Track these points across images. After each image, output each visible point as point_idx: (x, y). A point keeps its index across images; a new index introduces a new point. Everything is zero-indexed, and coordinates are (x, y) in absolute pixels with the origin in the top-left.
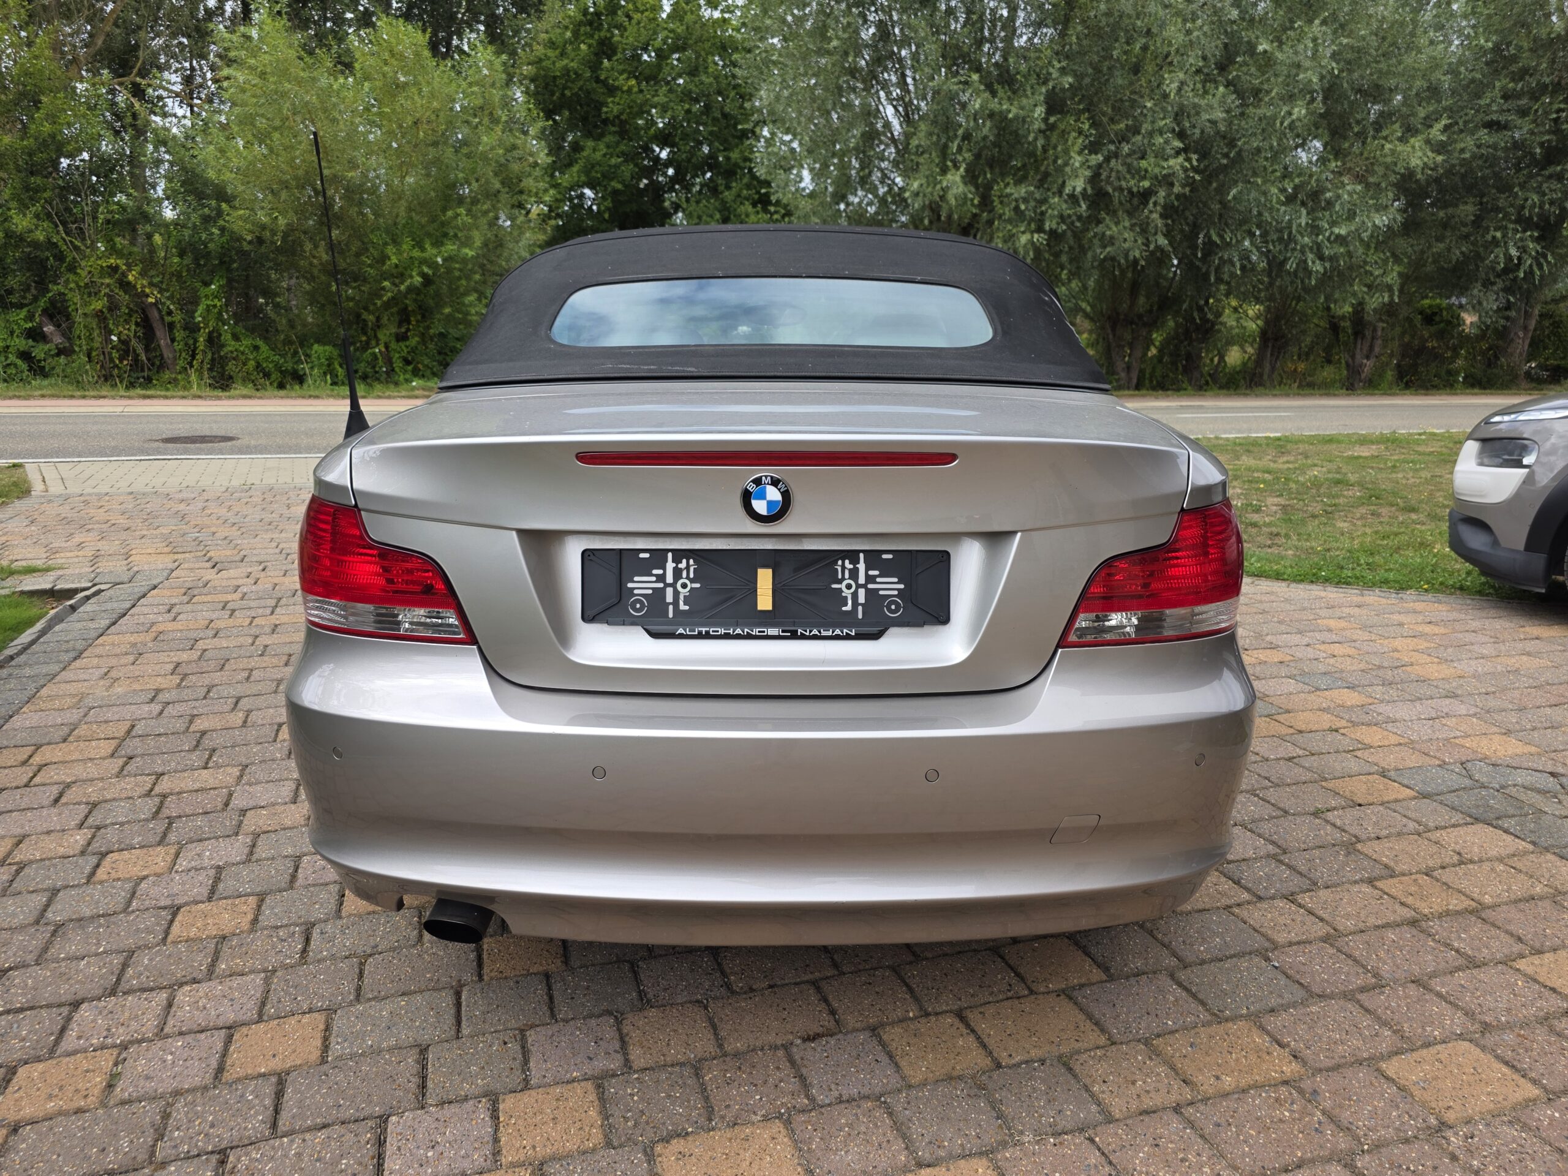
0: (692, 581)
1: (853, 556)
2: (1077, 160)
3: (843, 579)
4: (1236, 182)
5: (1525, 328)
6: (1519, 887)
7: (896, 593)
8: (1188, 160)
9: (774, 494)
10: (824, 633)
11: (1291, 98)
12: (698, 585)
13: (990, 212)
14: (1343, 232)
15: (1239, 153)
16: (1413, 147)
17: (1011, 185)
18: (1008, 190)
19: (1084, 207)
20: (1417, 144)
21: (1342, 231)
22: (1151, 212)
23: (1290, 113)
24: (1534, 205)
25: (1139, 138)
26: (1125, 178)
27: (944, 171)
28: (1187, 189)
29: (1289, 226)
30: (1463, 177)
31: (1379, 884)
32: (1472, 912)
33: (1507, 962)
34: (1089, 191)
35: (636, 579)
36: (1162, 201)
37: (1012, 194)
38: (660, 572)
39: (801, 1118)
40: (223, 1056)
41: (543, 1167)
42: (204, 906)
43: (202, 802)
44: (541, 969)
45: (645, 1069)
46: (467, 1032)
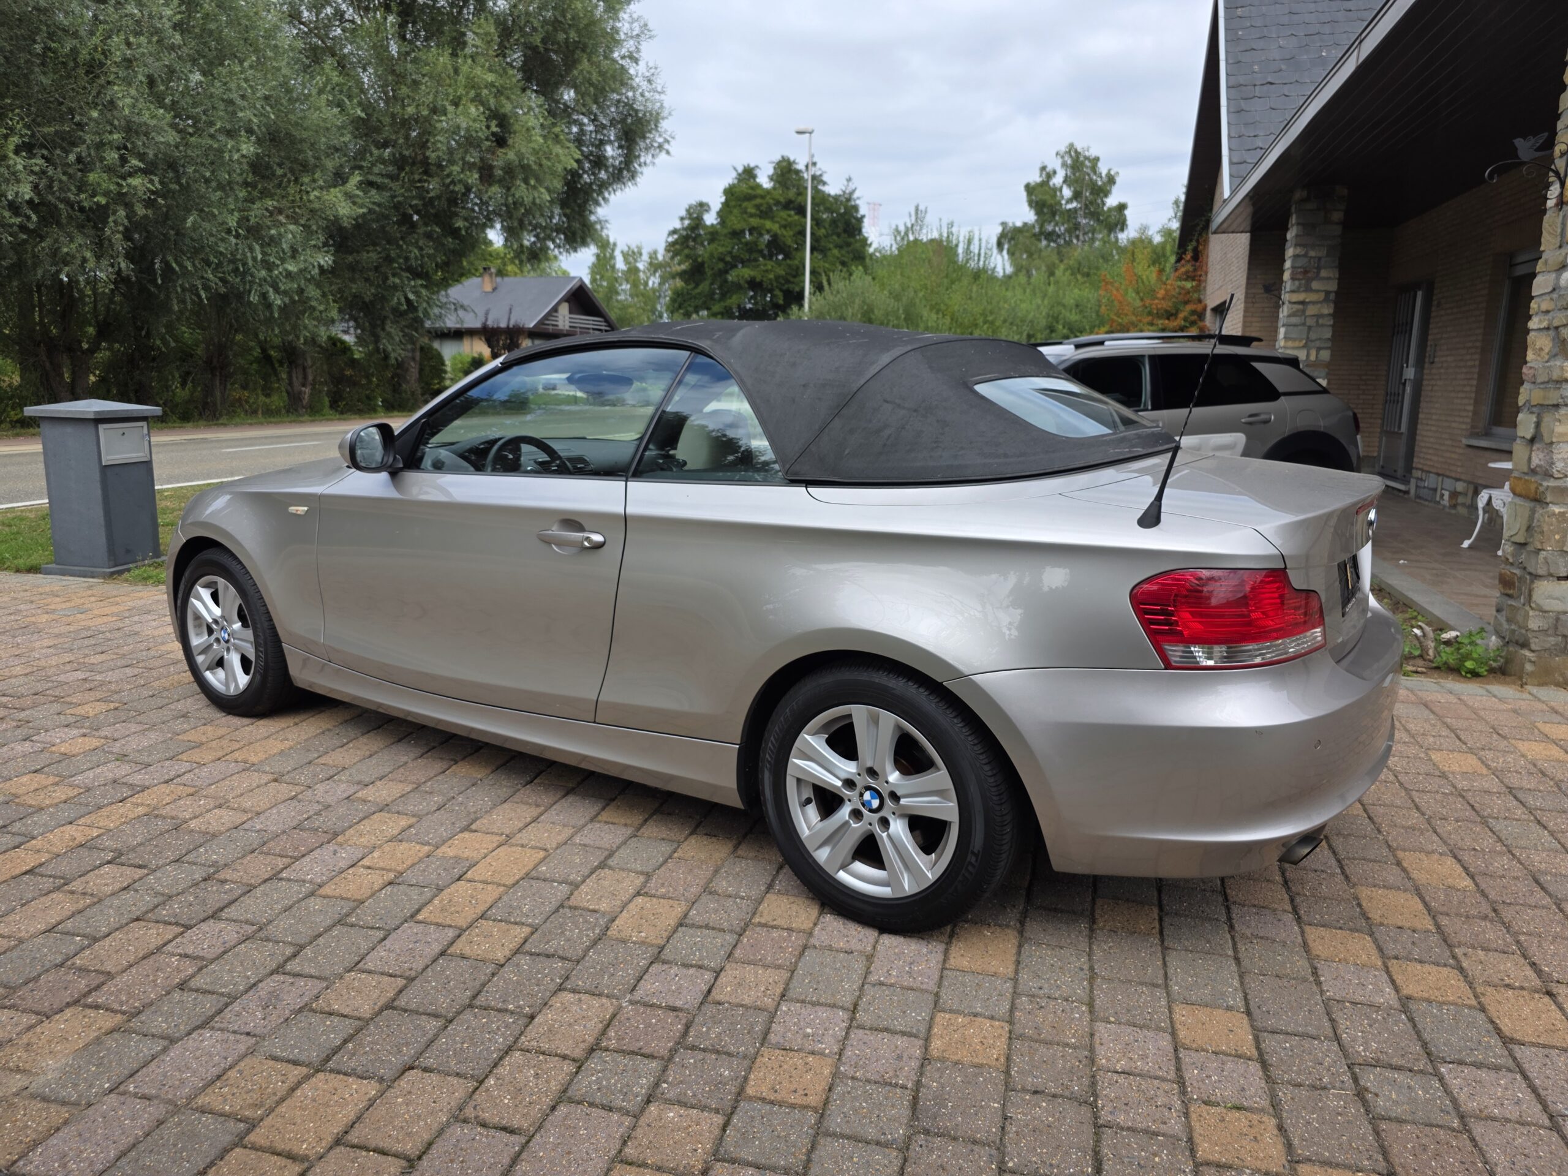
8: (151, 182)
14: (292, 269)
15: (188, 181)
22: (112, 231)
24: (416, 258)
26: (69, 190)
34: (36, 200)
39: (1354, 880)
40: (1219, 1054)
41: (1385, 955)
42: (937, 1042)
43: (649, 1025)
44: (1156, 914)
45: (1295, 908)
46: (1230, 953)
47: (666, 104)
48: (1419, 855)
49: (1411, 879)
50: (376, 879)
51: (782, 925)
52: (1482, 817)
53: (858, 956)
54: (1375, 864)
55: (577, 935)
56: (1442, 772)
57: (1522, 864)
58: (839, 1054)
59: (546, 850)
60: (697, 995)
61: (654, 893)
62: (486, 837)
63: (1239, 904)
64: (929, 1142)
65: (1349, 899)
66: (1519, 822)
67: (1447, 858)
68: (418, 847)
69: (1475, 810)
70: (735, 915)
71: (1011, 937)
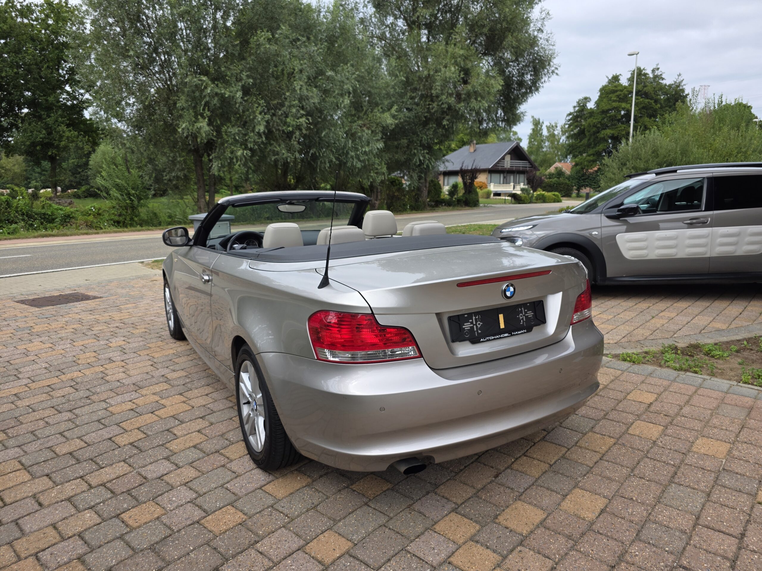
0: (480, 322)
1: (520, 306)
2: (260, 117)
3: (520, 314)
5: (426, 186)
7: (532, 316)
8: (308, 120)
9: (512, 289)
10: (519, 332)
11: (342, 95)
12: (482, 323)
13: (222, 139)
14: (366, 150)
15: (324, 117)
17: (230, 127)
18: (229, 130)
19: (264, 138)
20: (388, 115)
22: (293, 141)
24: (425, 140)
25: (285, 108)
26: (280, 126)
27: (197, 120)
28: (308, 132)
33: (625, 398)
34: (266, 131)
35: (465, 324)
36: (298, 137)
37: (231, 132)
38: (471, 321)
39: (523, 497)
40: (313, 558)
41: (472, 539)
42: (210, 517)
43: (129, 481)
44: (386, 488)
45: (463, 503)
46: (392, 515)
47: (556, 51)
48: (587, 494)
49: (559, 504)
50: (129, 407)
51: (228, 455)
52: (671, 482)
53: (234, 475)
54: (549, 492)
55: (156, 442)
56: (689, 451)
57: (650, 514)
58: (171, 511)
59: (193, 407)
60: (159, 475)
61: (203, 431)
62: (183, 399)
63: (436, 493)
64: (148, 553)
65: (502, 506)
66: (692, 490)
67: (604, 499)
68: (157, 398)
69: (673, 477)
70: (218, 447)
71: (306, 482)
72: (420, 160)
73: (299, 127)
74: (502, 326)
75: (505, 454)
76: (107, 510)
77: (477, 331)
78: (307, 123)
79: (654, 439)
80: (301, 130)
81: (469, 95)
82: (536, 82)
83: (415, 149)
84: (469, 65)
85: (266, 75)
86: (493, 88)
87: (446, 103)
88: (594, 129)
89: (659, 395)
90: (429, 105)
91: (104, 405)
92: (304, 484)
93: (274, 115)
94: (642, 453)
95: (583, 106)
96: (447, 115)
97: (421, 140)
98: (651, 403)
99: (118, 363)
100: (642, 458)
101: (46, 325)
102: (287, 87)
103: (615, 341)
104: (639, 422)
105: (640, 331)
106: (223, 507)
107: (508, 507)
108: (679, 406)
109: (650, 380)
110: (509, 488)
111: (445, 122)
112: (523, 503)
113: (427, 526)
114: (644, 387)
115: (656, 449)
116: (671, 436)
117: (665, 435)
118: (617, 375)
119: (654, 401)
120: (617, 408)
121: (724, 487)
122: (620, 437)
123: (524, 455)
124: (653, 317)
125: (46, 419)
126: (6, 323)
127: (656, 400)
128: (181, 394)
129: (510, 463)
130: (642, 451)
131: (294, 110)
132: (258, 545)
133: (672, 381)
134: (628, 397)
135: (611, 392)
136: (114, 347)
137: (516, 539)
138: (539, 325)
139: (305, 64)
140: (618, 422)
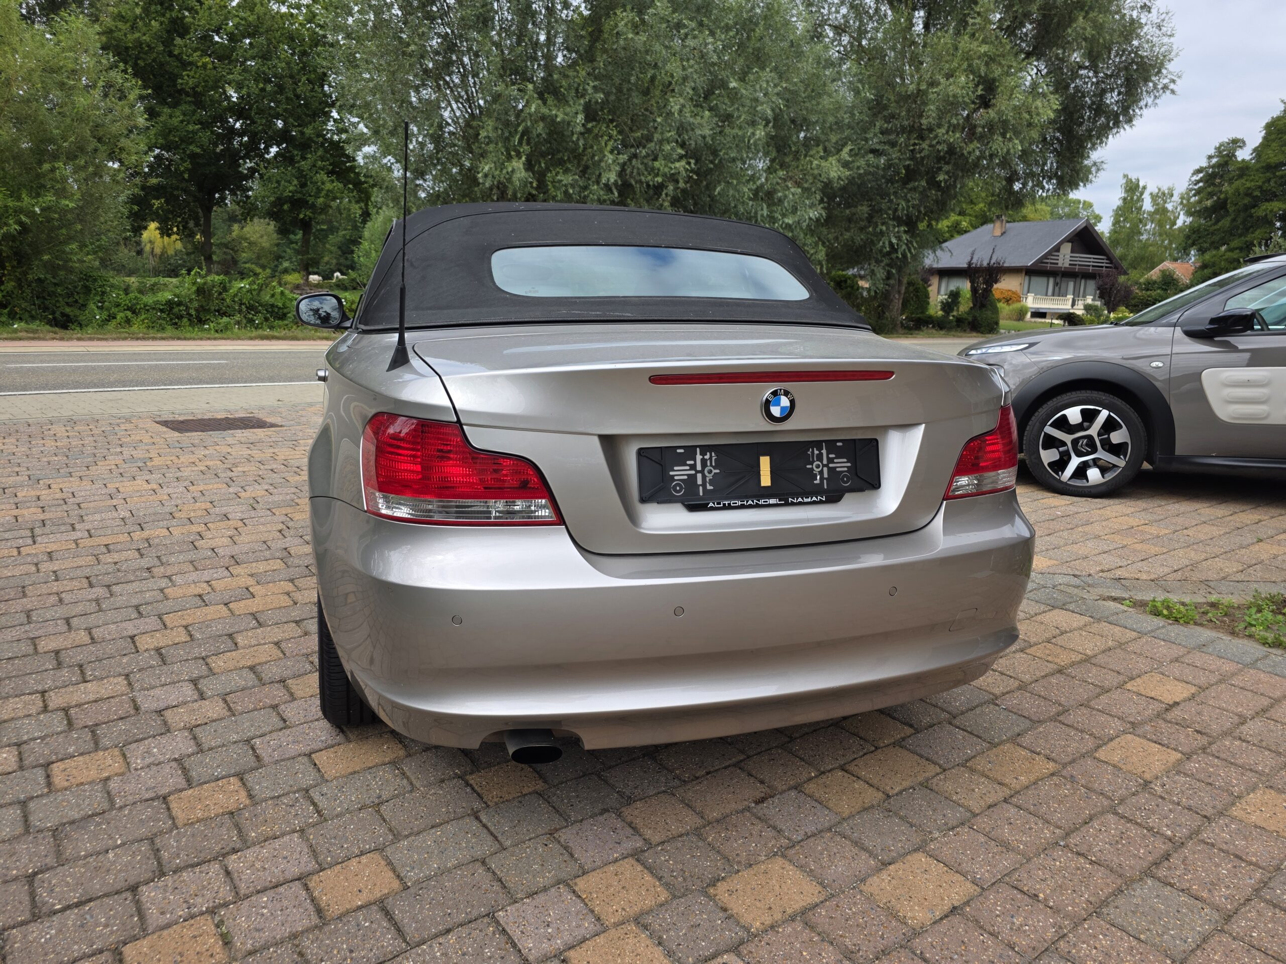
0: (715, 468)
1: (818, 444)
2: (610, 158)
3: (813, 461)
4: (719, 182)
5: (899, 292)
6: (1101, 644)
7: (846, 469)
8: (689, 163)
9: (785, 402)
10: (806, 500)
11: (753, 123)
12: (718, 471)
13: (544, 193)
14: (790, 222)
15: (720, 161)
16: (831, 164)
17: (561, 174)
18: (559, 177)
19: (616, 194)
20: (833, 162)
21: (789, 220)
22: (663, 200)
23: (753, 134)
24: (903, 209)
25: (653, 144)
26: (643, 174)
27: (509, 158)
28: (688, 185)
29: (756, 217)
30: (859, 186)
31: (1027, 651)
32: (1085, 661)
33: (1120, 686)
34: (620, 182)
35: (676, 468)
36: (671, 193)
37: (562, 181)
38: (692, 462)
39: (792, 852)
40: (313, 900)
41: (639, 921)
42: (190, 792)
43: (109, 709)
44: (531, 790)
45: (663, 843)
46: (508, 843)
47: (1175, 47)
48: (937, 868)
49: (863, 881)
50: (198, 591)
51: (294, 689)
52: (1147, 873)
53: (281, 724)
54: (855, 850)
55: (196, 652)
56: (1221, 814)
57: (1065, 935)
58: (136, 769)
59: (296, 604)
60: (162, 705)
61: (283, 645)
62: (289, 587)
63: (619, 815)
64: (44, 838)
65: (739, 863)
66: (1192, 901)
67: (969, 885)
68: (250, 581)
69: (1156, 864)
70: (286, 673)
71: (393, 756)
72: (891, 244)
73: (674, 178)
74: (766, 480)
75: (802, 759)
76: (38, 751)
77: (704, 485)
78: (687, 170)
79: (1148, 776)
80: (677, 182)
81: (991, 127)
82: (1128, 107)
83: (883, 224)
84: (997, 72)
85: (625, 87)
86: (1038, 114)
87: (944, 141)
88: (1247, 201)
89: (1202, 689)
90: (915, 144)
91: (164, 583)
92: (387, 760)
93: (635, 156)
94: (1106, 803)
95: (1227, 155)
96: (947, 163)
97: (896, 210)
98: (1177, 704)
99: (231, 522)
100: (1102, 813)
101: (174, 458)
102: (659, 108)
103: (1153, 577)
104: (1129, 736)
105: (1219, 563)
106: (223, 778)
107: (751, 865)
108: (1240, 716)
109: (1198, 658)
110: (774, 828)
111: (941, 177)
112: (787, 863)
113: (564, 875)
114: (1176, 669)
115: (1143, 798)
116: (1192, 776)
117: (1178, 773)
118: (1123, 640)
119: (1184, 701)
120: (1092, 703)
121: (1275, 906)
122: (1073, 761)
123: (843, 768)
124: (1260, 540)
125: (63, 595)
126: (119, 450)
127: (1193, 697)
128: (292, 581)
129: (805, 776)
130: (1108, 798)
131: (667, 148)
132: (234, 857)
133: (1246, 665)
134: (1129, 686)
135: (1094, 670)
136: (245, 499)
137: (730, 935)
138: (861, 490)
139: (692, 67)
140: (1082, 731)
